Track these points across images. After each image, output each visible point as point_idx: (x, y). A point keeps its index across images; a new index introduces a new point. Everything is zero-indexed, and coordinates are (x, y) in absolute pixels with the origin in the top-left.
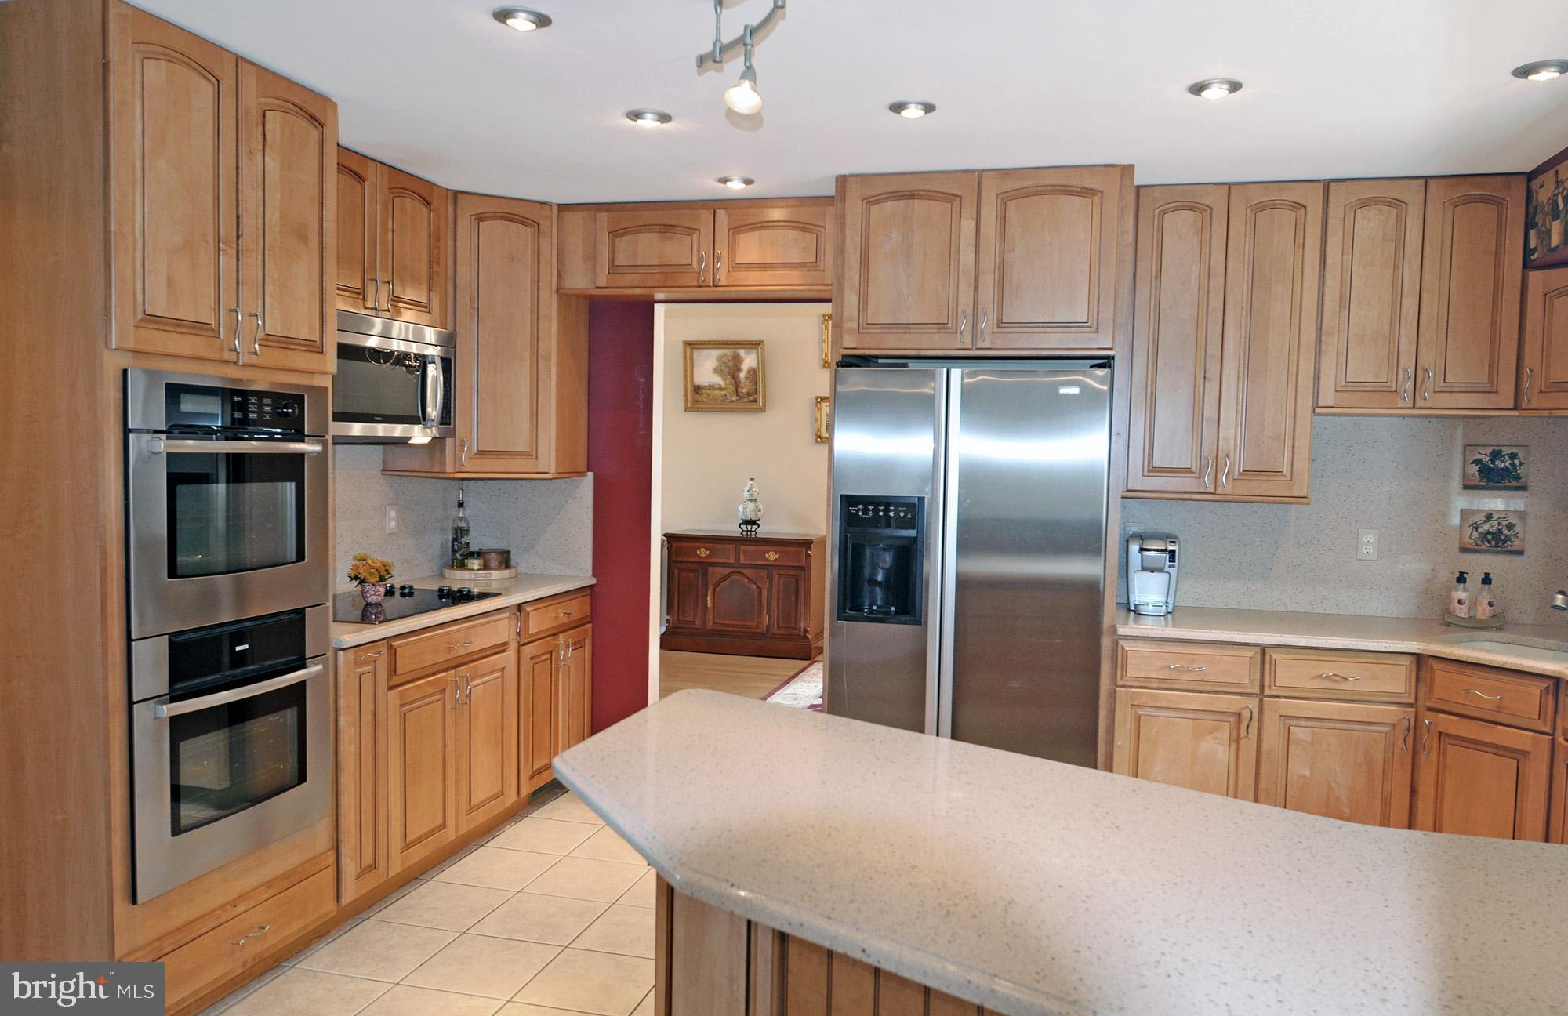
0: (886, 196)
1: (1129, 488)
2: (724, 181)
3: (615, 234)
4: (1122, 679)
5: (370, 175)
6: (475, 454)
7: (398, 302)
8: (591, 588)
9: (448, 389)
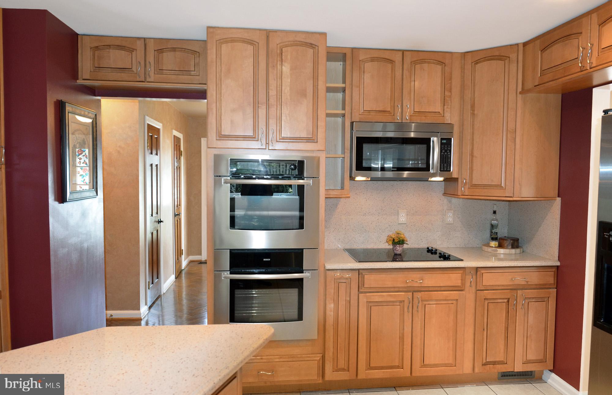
3: (543, 50)
5: (398, 58)
6: (471, 186)
7: (418, 114)
8: (556, 268)
9: (449, 153)
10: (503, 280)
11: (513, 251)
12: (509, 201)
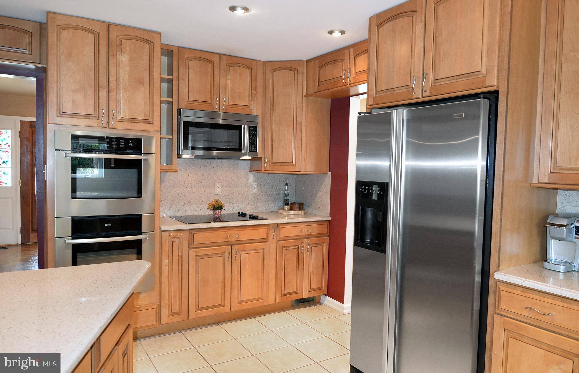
0: (385, 22)
1: (540, 181)
2: (331, 32)
3: (320, 68)
4: (498, 309)
5: (216, 59)
6: (271, 164)
7: (232, 106)
8: (328, 222)
9: (255, 138)
10: (294, 232)
11: (300, 212)
12: (296, 174)
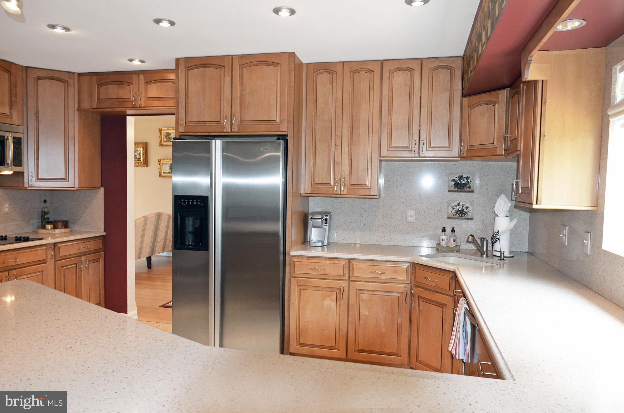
0: (195, 66)
2: (131, 60)
3: (100, 85)
4: (293, 274)
6: (37, 179)
8: (103, 236)
9: (20, 151)
10: (74, 250)
11: (63, 230)
